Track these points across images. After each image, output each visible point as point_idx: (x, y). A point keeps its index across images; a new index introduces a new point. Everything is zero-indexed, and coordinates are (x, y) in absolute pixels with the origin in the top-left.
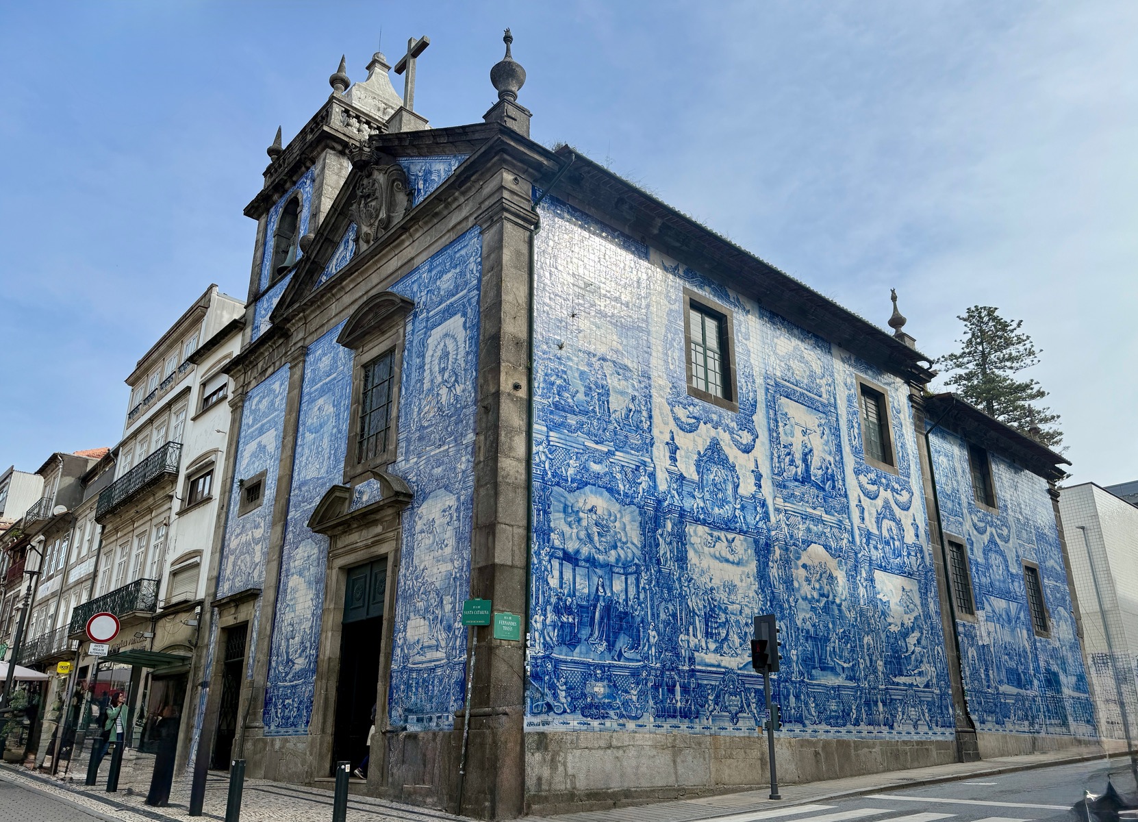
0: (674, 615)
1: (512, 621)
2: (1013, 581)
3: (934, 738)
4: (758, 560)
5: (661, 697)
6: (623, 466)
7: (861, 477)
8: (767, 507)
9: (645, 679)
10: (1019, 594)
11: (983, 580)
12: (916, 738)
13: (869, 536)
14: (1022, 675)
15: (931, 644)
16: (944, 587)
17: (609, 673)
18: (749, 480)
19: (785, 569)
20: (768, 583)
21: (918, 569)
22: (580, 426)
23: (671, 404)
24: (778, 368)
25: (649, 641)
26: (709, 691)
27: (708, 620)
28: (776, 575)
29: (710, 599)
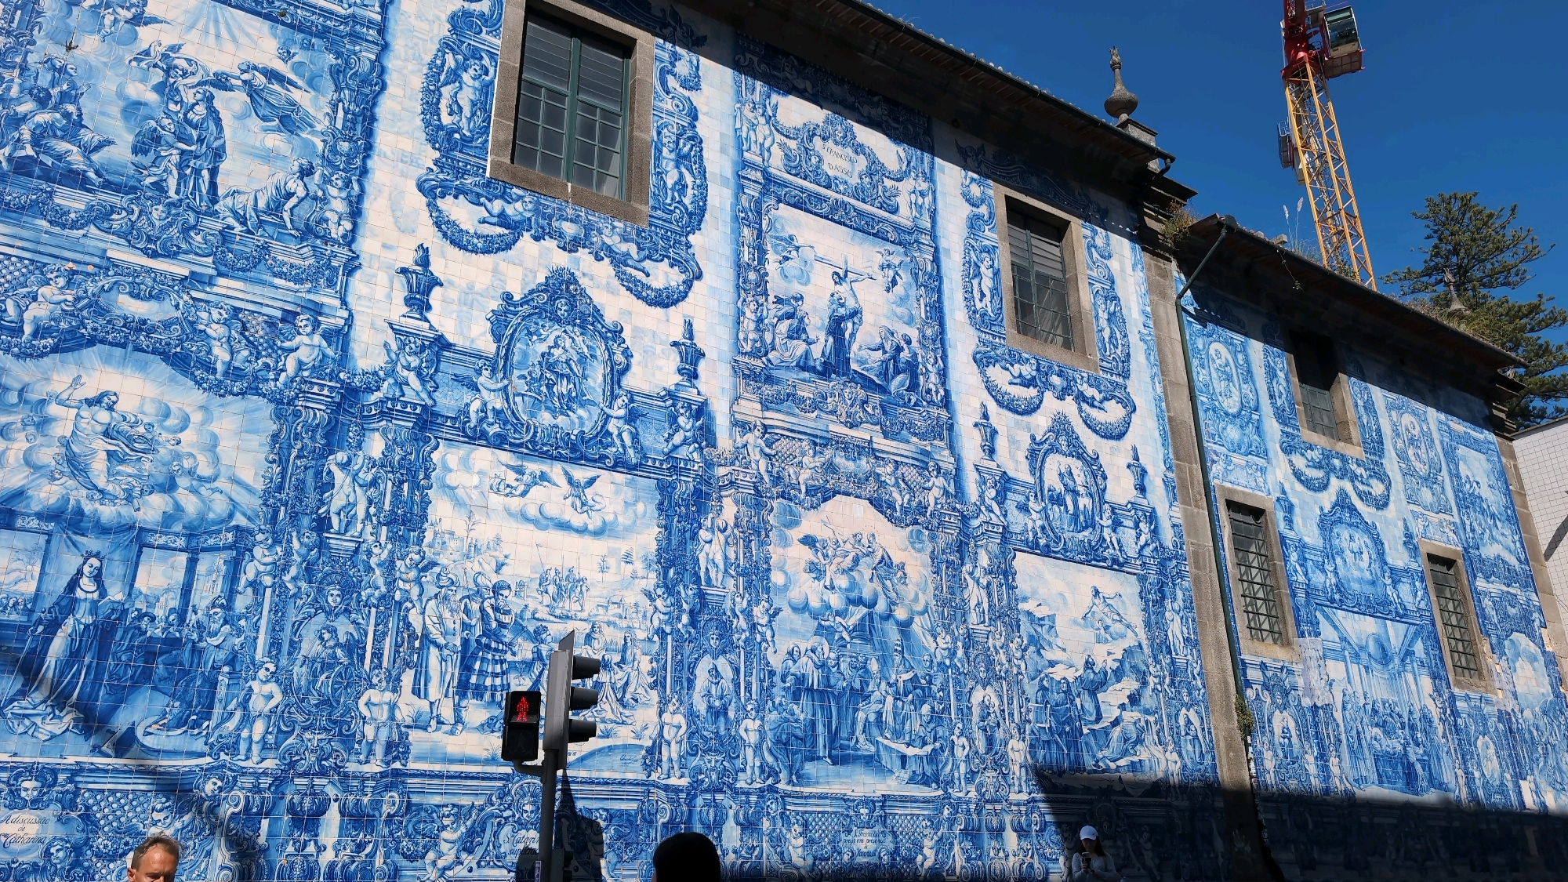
0: (354, 648)
2: (1395, 583)
4: (665, 527)
5: (262, 840)
6: (236, 310)
7: (996, 373)
8: (711, 418)
9: (213, 799)
10: (1410, 607)
11: (1318, 579)
13: (1005, 484)
14: (1418, 767)
15: (1168, 705)
16: (1212, 591)
17: (70, 787)
18: (662, 362)
19: (747, 547)
20: (687, 577)
21: (1140, 554)
22: (100, 217)
23: (431, 191)
24: (775, 149)
25: (245, 708)
26: (446, 821)
27: (474, 657)
28: (719, 559)
29: (490, 610)
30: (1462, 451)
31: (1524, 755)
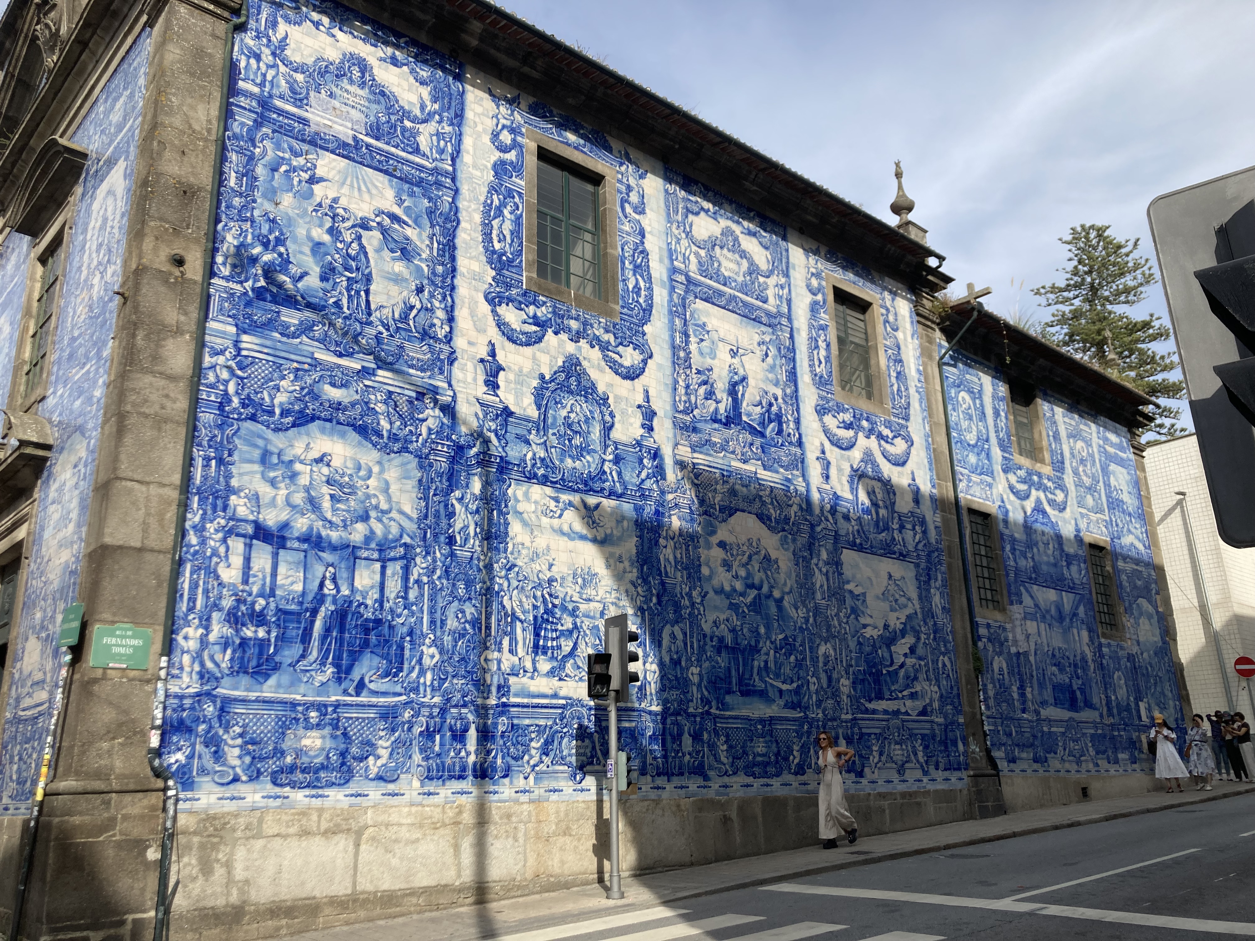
0: (475, 623)
1: (133, 637)
2: (1069, 564)
3: (931, 787)
4: (641, 537)
5: (437, 748)
6: (390, 393)
7: (829, 419)
8: (662, 459)
9: (409, 722)
10: (1077, 582)
11: (1022, 563)
12: (901, 788)
13: (836, 501)
14: (1078, 693)
15: (932, 653)
16: (958, 573)
17: (335, 715)
18: (632, 420)
19: (687, 550)
20: (654, 570)
21: (916, 550)
22: (306, 329)
23: (493, 300)
24: (693, 258)
25: (421, 664)
26: (533, 735)
27: (541, 628)
28: (671, 558)
29: (547, 596)
30: (1113, 467)
31: (1142, 684)
